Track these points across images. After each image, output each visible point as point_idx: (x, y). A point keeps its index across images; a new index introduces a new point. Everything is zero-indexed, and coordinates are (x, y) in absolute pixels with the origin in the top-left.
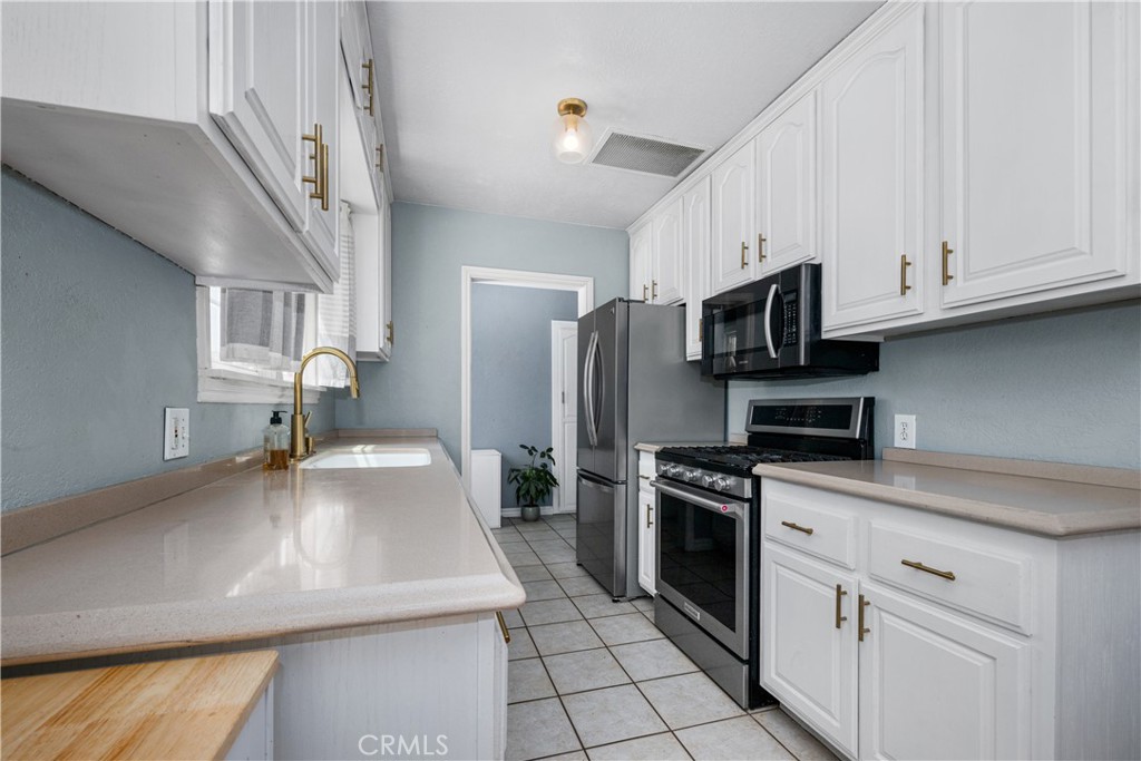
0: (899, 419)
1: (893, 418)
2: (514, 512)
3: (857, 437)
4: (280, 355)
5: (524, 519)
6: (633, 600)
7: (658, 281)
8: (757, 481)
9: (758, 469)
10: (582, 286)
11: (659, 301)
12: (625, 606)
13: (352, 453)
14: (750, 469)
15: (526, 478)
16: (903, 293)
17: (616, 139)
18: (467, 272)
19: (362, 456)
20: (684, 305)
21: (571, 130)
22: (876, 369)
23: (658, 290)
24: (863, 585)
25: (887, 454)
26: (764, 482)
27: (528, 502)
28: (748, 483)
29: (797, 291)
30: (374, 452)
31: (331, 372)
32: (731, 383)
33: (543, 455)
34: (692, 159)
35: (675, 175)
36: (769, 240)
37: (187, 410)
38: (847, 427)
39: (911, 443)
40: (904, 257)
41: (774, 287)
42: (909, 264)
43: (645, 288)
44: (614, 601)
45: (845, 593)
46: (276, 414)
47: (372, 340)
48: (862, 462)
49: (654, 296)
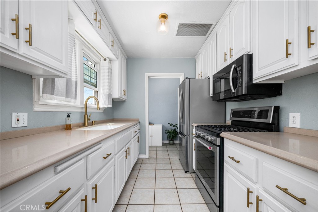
0: (291, 115)
1: (289, 114)
2: (167, 142)
3: (271, 122)
4: (65, 98)
5: (169, 144)
6: (191, 173)
7: (202, 72)
8: (222, 139)
9: (223, 134)
10: (181, 76)
11: (203, 78)
12: (188, 175)
13: (107, 125)
14: (219, 134)
15: (170, 133)
16: (287, 57)
17: (181, 26)
18: (147, 75)
19: (109, 126)
20: (209, 78)
21: (163, 24)
22: (281, 94)
23: (203, 74)
24: (259, 191)
25: (286, 130)
26: (225, 140)
27: (170, 139)
28: (218, 140)
29: (242, 65)
30: (113, 125)
31: (104, 103)
32: (227, 103)
33: (174, 126)
34: (209, 28)
35: (205, 35)
36: (234, 50)
37: (27, 113)
38: (267, 119)
39: (297, 125)
40: (287, 40)
41: (234, 66)
42: (290, 43)
43: (199, 75)
44: (185, 173)
45: (252, 192)
46: (68, 114)
47: (117, 94)
48: (273, 132)
49: (201, 76)
